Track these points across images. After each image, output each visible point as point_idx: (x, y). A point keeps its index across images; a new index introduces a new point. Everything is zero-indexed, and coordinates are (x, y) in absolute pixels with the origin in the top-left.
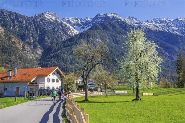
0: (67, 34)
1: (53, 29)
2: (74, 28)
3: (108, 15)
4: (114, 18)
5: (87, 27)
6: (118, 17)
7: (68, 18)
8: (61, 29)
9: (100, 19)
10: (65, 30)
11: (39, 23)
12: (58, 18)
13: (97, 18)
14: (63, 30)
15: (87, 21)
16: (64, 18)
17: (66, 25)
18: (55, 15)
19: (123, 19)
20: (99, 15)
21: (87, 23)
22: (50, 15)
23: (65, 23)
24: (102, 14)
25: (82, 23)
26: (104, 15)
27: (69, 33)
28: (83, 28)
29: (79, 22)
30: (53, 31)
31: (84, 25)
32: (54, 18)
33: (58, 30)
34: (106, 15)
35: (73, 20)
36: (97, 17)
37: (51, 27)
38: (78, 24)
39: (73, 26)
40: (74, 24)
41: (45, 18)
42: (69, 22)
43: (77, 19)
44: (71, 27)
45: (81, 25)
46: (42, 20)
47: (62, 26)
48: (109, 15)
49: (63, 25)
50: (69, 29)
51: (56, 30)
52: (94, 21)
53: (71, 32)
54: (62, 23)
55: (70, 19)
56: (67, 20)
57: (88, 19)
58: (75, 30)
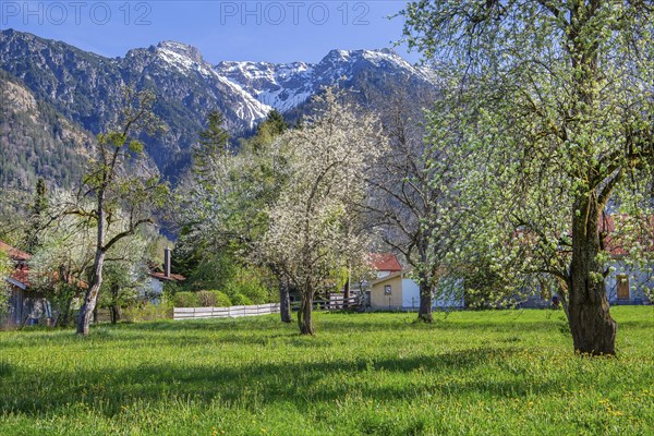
0: (234, 117)
1: (189, 100)
2: (256, 97)
3: (366, 56)
4: (386, 66)
5: (297, 93)
6: (397, 61)
7: (235, 64)
8: (212, 99)
9: (338, 67)
10: (227, 101)
11: (143, 78)
12: (203, 65)
13: (330, 64)
14: (220, 103)
15: (296, 75)
16: (221, 65)
17: (228, 88)
18: (192, 53)
19: (412, 70)
20: (337, 54)
21: (296, 82)
22: (175, 54)
23: (224, 79)
24: (345, 53)
25: (279, 79)
26: (352, 55)
27: (239, 111)
28: (284, 97)
29: (271, 76)
30: (189, 105)
31: (286, 85)
32: (188, 63)
33: (203, 101)
34: (357, 54)
35: (251, 71)
36: (328, 62)
37: (181, 93)
38: (266, 84)
39: (251, 91)
40: (255, 84)
41: (162, 61)
42: (238, 76)
43: (263, 68)
44: (244, 92)
45: (277, 88)
46: (151, 68)
47: (216, 91)
48: (370, 55)
49: (220, 87)
50: (239, 98)
51: (197, 101)
52: (318, 74)
53: (246, 110)
54: (215, 80)
55: (241, 66)
56: (232, 69)
57: (301, 69)
58: (258, 103)
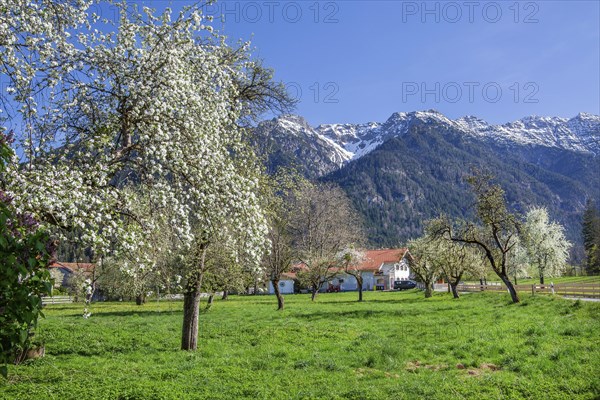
0: (329, 162)
1: (298, 152)
2: (343, 147)
3: (418, 116)
4: (431, 121)
5: (371, 143)
6: (440, 117)
7: (329, 126)
8: (314, 150)
9: (398, 124)
10: (323, 152)
11: (269, 139)
12: (308, 128)
13: (393, 123)
14: (319, 153)
15: (370, 131)
16: (320, 127)
17: (325, 142)
18: (300, 121)
19: (451, 123)
20: (398, 116)
21: (370, 136)
22: (289, 122)
23: (321, 137)
24: (403, 114)
25: (359, 135)
26: (408, 115)
27: (332, 158)
28: (362, 146)
29: (353, 133)
30: (298, 155)
31: (364, 138)
32: (298, 127)
33: (307, 152)
34: (412, 115)
35: (340, 130)
36: (392, 121)
37: (294, 147)
38: (350, 139)
39: (340, 144)
40: (343, 139)
41: (281, 128)
42: (331, 134)
43: (348, 128)
44: (336, 145)
45: (357, 140)
46: (274, 132)
47: (317, 144)
48: (420, 114)
49: (319, 142)
50: (332, 149)
51: (304, 152)
52: (386, 129)
53: (337, 156)
54: (316, 138)
55: (333, 127)
56: (327, 129)
57: (373, 127)
58: (344, 151)
